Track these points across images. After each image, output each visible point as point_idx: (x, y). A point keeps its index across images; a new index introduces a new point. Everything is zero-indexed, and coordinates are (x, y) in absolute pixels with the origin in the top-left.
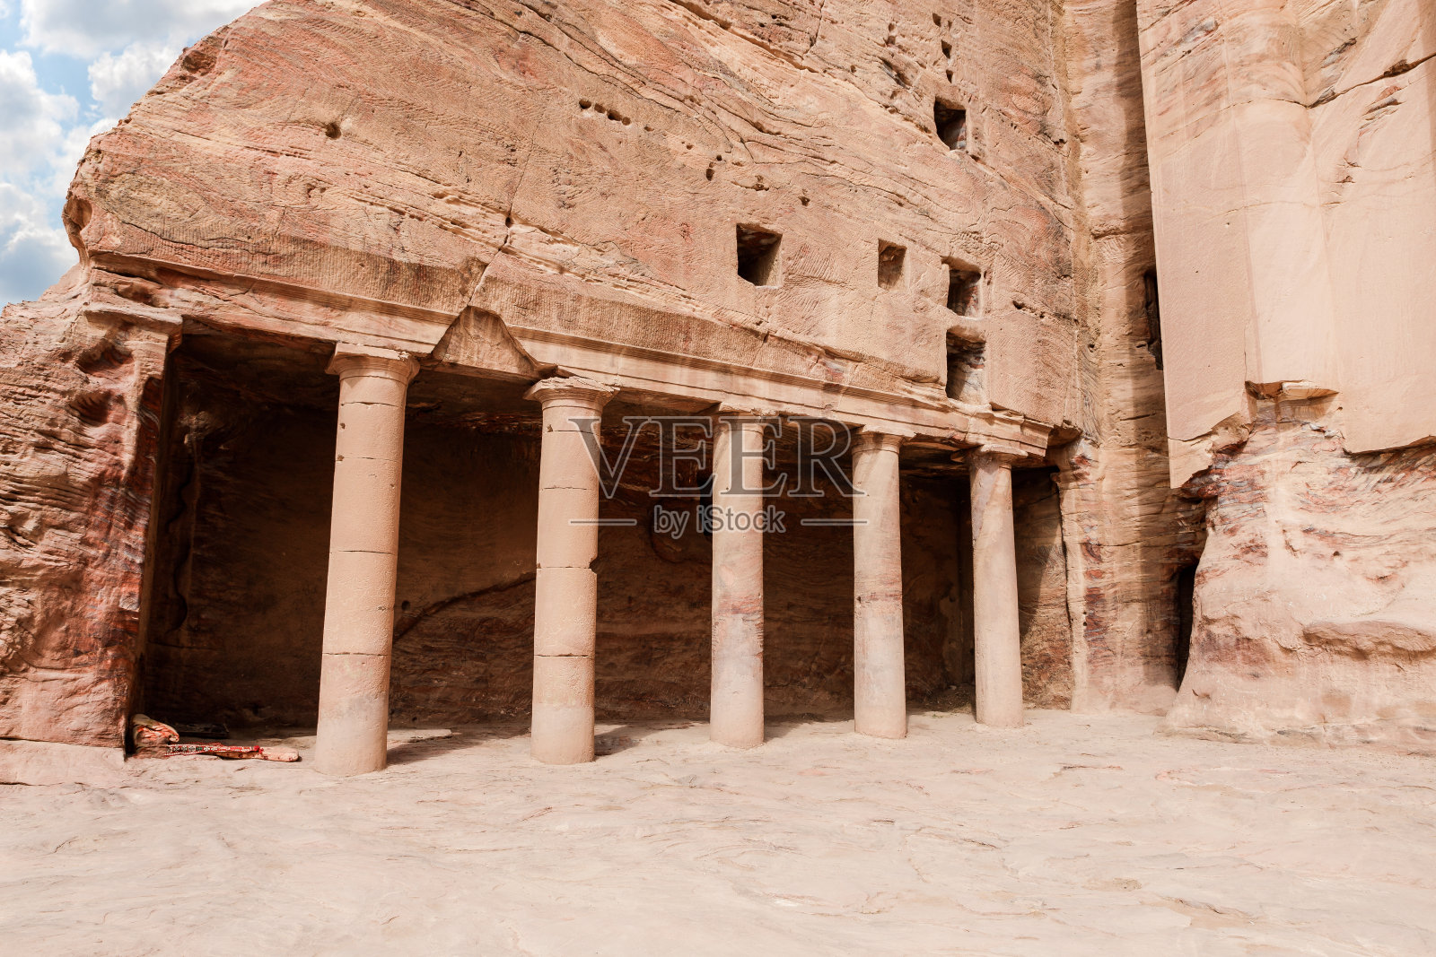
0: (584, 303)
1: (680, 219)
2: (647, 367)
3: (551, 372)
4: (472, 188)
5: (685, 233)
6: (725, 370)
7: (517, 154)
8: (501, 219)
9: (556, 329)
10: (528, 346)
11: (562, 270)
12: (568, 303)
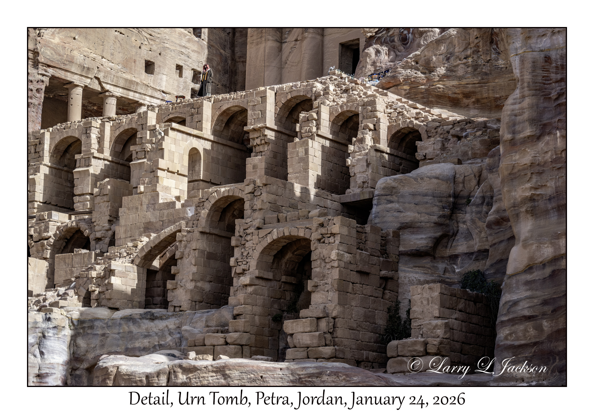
0: (115, 77)
1: (134, 59)
2: (125, 91)
3: (108, 91)
4: (97, 51)
5: (135, 62)
6: (140, 93)
7: (105, 43)
8: (101, 57)
9: (109, 82)
10: (104, 85)
11: (111, 69)
12: (112, 77)
